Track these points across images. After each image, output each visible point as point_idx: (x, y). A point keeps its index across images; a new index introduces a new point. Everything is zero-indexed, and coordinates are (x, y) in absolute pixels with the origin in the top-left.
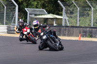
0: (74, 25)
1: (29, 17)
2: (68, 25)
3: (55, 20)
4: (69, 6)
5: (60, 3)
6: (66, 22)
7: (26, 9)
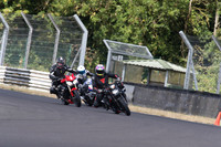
0: (210, 91)
3: (167, 73)
4: (202, 45)
5: (184, 37)
6: (191, 82)
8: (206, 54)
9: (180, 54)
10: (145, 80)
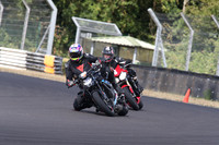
1: (80, 37)
2: (165, 66)
4: (171, 22)
5: (153, 14)
7: (74, 19)
8: (174, 31)
9: (149, 32)
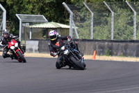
0: (87, 38)
1: (22, 26)
2: (78, 38)
3: (58, 30)
4: (79, 10)
5: (66, 6)
6: (74, 34)
7: (17, 15)
10: (45, 36)
